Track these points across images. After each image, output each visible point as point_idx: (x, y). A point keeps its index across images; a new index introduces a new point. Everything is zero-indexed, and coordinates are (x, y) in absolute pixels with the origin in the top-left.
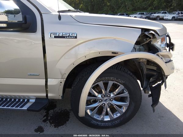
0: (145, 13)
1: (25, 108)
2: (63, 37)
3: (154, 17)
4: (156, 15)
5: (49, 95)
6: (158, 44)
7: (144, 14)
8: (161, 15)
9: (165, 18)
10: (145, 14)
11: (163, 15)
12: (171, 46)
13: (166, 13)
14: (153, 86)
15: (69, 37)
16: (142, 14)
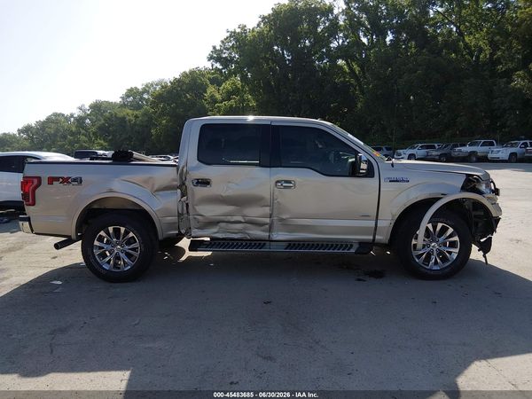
0: (436, 145)
1: (353, 251)
2: (397, 181)
3: (461, 155)
4: (468, 149)
5: (377, 237)
6: (483, 188)
7: (433, 147)
8: (480, 149)
9: (490, 156)
10: (437, 147)
11: (486, 148)
12: (496, 192)
13: (492, 144)
14: (482, 240)
15: (403, 181)
16: (428, 147)
